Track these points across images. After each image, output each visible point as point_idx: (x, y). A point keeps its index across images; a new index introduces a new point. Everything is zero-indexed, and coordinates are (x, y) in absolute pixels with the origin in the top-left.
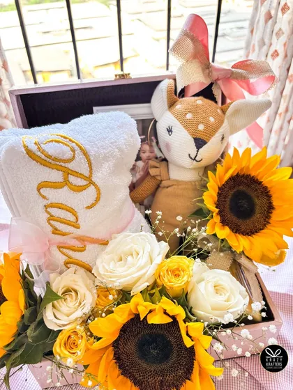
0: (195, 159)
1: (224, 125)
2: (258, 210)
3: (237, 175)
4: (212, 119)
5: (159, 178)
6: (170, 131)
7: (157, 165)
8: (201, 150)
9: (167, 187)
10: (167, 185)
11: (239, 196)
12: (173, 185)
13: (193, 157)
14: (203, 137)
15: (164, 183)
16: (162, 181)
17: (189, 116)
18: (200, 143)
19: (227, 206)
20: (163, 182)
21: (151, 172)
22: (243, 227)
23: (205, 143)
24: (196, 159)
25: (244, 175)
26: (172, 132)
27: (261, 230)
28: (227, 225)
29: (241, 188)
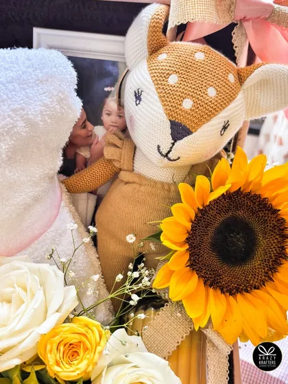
0: (166, 156)
1: (232, 105)
2: (259, 253)
3: (238, 192)
4: (212, 92)
5: (117, 165)
6: (138, 97)
7: (118, 143)
8: (179, 143)
9: (126, 183)
10: (125, 180)
11: (232, 226)
12: (134, 183)
13: (164, 152)
14: (187, 124)
15: (124, 176)
16: (121, 170)
17: (173, 79)
18: (179, 131)
19: (208, 239)
20: (122, 173)
21: (105, 153)
22: (226, 279)
23: (188, 132)
24: (169, 155)
25: (250, 193)
26: (140, 100)
27: (256, 288)
28: (199, 272)
29: (240, 213)
